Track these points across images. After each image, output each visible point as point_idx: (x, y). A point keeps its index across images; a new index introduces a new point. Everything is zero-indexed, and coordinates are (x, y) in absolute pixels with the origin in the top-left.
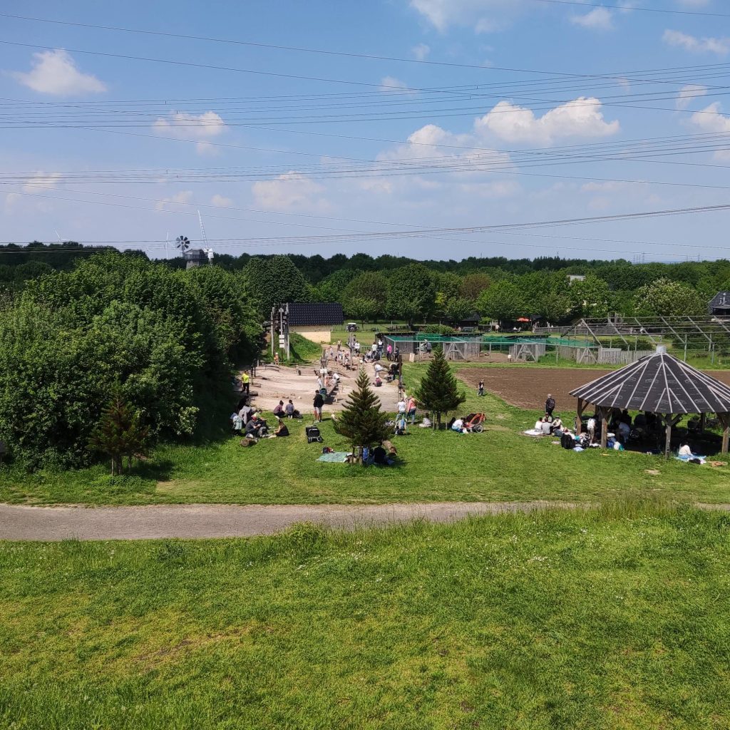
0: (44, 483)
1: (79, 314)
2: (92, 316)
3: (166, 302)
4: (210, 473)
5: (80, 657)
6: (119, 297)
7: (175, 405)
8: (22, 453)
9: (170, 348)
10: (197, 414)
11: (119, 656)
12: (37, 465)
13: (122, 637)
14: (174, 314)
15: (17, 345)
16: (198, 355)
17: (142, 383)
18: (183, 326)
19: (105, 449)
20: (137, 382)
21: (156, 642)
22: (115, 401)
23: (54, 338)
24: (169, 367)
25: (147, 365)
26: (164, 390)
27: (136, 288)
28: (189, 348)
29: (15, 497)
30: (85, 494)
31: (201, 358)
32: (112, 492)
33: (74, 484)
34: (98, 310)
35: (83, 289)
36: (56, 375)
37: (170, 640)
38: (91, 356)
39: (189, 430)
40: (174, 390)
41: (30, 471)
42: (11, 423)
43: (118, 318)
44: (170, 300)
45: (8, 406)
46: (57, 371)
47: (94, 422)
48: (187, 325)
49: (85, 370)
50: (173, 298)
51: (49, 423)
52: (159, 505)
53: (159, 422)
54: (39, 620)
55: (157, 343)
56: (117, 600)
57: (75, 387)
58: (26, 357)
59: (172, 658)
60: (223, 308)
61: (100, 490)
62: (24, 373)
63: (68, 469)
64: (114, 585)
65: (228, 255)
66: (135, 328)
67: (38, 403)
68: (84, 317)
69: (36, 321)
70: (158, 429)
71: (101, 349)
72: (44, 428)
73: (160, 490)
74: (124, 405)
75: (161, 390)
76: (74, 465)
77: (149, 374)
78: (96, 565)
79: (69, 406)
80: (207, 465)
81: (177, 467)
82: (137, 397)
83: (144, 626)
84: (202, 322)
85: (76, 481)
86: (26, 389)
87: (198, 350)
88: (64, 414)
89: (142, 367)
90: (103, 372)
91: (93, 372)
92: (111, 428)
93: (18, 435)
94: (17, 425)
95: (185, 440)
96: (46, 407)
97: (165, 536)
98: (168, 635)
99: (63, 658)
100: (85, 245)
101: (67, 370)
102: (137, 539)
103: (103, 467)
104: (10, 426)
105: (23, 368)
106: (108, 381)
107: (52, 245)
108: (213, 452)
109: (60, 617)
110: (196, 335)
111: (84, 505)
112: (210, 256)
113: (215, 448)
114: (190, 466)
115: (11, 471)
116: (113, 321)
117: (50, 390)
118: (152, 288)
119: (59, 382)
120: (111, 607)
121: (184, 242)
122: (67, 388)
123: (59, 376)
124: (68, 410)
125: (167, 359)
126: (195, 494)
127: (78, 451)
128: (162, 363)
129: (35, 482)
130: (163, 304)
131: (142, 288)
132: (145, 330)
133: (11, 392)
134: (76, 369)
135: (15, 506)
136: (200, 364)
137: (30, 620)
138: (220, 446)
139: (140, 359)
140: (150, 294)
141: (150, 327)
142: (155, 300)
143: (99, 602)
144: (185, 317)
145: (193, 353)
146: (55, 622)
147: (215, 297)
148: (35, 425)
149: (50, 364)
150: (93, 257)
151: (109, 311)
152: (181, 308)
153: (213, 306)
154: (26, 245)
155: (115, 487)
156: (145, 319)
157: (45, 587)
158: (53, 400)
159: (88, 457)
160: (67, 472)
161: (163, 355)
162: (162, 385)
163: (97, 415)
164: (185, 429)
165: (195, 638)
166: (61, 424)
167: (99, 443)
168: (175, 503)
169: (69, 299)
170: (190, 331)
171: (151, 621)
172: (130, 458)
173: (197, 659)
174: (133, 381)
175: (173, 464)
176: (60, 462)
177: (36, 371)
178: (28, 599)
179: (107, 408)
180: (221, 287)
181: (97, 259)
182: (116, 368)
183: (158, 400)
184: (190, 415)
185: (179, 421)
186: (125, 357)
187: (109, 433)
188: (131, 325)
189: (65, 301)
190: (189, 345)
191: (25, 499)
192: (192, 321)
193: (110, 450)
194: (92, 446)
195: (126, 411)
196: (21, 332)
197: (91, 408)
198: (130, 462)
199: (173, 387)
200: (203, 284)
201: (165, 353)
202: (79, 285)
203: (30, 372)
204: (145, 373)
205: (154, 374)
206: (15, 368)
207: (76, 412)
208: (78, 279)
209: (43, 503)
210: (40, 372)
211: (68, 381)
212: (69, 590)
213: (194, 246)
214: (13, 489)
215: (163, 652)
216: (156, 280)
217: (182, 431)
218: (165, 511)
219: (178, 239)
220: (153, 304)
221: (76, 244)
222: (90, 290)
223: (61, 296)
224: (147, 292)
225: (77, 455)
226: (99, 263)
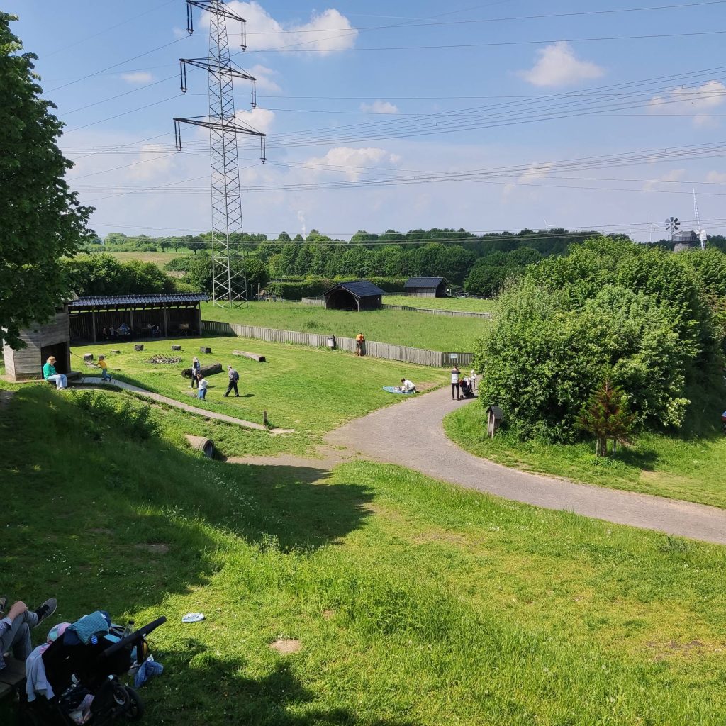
0: (534, 453)
1: (573, 297)
2: (585, 299)
3: (661, 287)
4: (698, 472)
5: (589, 626)
6: (611, 281)
7: (664, 395)
8: (516, 422)
9: (663, 335)
10: (687, 407)
11: (628, 635)
12: (528, 434)
13: (628, 618)
14: (669, 299)
15: (519, 324)
16: (693, 344)
17: (631, 369)
18: (678, 312)
19: (591, 430)
20: (626, 367)
21: (663, 633)
22: (604, 384)
23: (551, 319)
24: (661, 354)
25: (637, 351)
26: (653, 378)
27: (631, 272)
28: (683, 336)
29: (509, 460)
30: (569, 470)
31: (695, 347)
32: (596, 472)
33: (560, 458)
34: (591, 294)
35: (578, 273)
36: (551, 354)
37: (680, 636)
38: (584, 338)
39: (677, 422)
40: (663, 378)
41: (522, 439)
42: (509, 394)
43: (611, 302)
44: (666, 285)
45: (508, 378)
46: (552, 350)
47: (582, 402)
48: (682, 311)
49: (577, 351)
50: (669, 282)
51: (542, 398)
52: (643, 494)
53: (645, 410)
54: (548, 579)
55: (649, 329)
56: (621, 580)
57: (567, 367)
58: (526, 335)
59: (684, 655)
60: (719, 294)
61: (584, 468)
62: (523, 350)
63: (555, 443)
64: (616, 565)
65: (721, 237)
66: (628, 312)
67: (534, 378)
68: (577, 300)
69: (536, 302)
70: (644, 416)
71: (593, 332)
72: (538, 402)
73: (644, 479)
74: (613, 389)
75: (650, 377)
76: (560, 440)
77: (639, 360)
78: (596, 540)
79: (560, 384)
80: (695, 461)
81: (662, 459)
82: (624, 382)
83: (650, 614)
84: (698, 309)
85: (562, 456)
86: (524, 365)
87: (692, 338)
88: (555, 391)
89: (631, 352)
90: (593, 354)
91: (585, 354)
92: (598, 409)
93: (514, 405)
94: (514, 396)
95: (672, 431)
96: (541, 382)
97: (650, 527)
98: (678, 630)
99: (572, 621)
100: (570, 231)
101: (561, 350)
102: (621, 523)
103: (587, 447)
104: (509, 396)
105: (523, 345)
106: (597, 364)
107: (540, 232)
108: (702, 449)
109: (566, 582)
110: (692, 323)
111: (569, 479)
112: (702, 238)
113: (705, 445)
114: (676, 461)
115: (506, 437)
116: (606, 305)
117: (545, 367)
118: (648, 272)
119: (554, 360)
120: (614, 585)
121: (674, 224)
122: (560, 366)
123: (554, 354)
124: (559, 388)
125: (659, 346)
126: (682, 490)
127: (565, 427)
128: (653, 350)
129: (526, 450)
130: (658, 289)
131: (637, 273)
132: (638, 315)
133: (511, 366)
134: (570, 349)
135: (508, 469)
136: (694, 354)
137: (539, 576)
138: (710, 444)
139: (631, 344)
140: (645, 279)
141: (643, 312)
142: (650, 285)
143: (603, 577)
144: (681, 302)
145: (687, 341)
146: (562, 584)
147: (711, 283)
148: (530, 398)
149: (547, 342)
150: (587, 242)
151: (603, 295)
152: (677, 293)
153: (708, 292)
154: (518, 232)
155: (598, 468)
156: (638, 304)
157: (550, 550)
158: (547, 377)
159: (574, 434)
160: (554, 446)
161: (655, 341)
162: (651, 372)
163: (585, 396)
164: (673, 420)
165: (708, 641)
166: (552, 401)
167: (586, 422)
168: (661, 495)
169: (564, 282)
170: (686, 318)
171: (657, 611)
172: (615, 441)
173: (713, 665)
174: (622, 366)
175: (657, 455)
176: (549, 435)
177: (534, 349)
178: (535, 557)
179: (596, 390)
180: (720, 271)
181: (591, 243)
182: (606, 351)
183: (645, 387)
184: (679, 406)
185: (666, 412)
186: (616, 341)
187: (596, 414)
188: (624, 309)
189: (561, 284)
190: (683, 332)
191: (517, 463)
192: (688, 307)
193: (597, 431)
194: (579, 424)
195: (614, 396)
196: (523, 313)
197: (580, 388)
198: (615, 446)
199: (662, 376)
200: (699, 267)
201: (658, 340)
202: (574, 269)
203: (529, 349)
204: (634, 359)
205: (643, 361)
206: (516, 345)
207: (566, 390)
208: (574, 264)
209: (533, 471)
210: (538, 350)
211: (561, 360)
212: (573, 558)
213: (685, 228)
214: (508, 453)
215: (673, 646)
216: (653, 264)
217: (670, 423)
218: (650, 501)
219: (667, 221)
220: (647, 289)
221: (562, 230)
222: (583, 274)
223: (557, 280)
224: (642, 276)
225: (564, 431)
226: (593, 248)
